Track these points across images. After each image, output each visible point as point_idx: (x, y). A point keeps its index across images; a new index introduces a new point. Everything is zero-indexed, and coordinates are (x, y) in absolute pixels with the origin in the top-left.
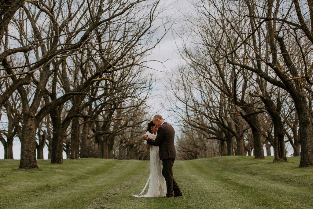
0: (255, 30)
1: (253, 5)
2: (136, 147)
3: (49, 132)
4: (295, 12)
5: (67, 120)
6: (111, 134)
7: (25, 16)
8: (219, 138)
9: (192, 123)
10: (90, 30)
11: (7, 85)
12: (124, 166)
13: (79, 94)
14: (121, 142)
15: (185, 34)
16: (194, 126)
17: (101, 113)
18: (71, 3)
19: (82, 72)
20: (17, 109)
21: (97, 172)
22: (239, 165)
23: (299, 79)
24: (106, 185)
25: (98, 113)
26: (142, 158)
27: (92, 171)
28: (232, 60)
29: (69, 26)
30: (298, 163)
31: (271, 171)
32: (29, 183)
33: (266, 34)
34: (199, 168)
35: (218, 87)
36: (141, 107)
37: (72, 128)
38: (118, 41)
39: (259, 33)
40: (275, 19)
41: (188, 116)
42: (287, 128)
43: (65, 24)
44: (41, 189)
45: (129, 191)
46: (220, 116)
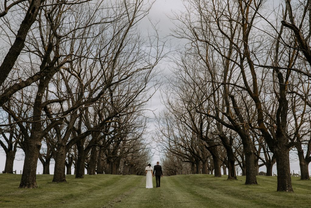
0: (216, 91)
1: (214, 74)
2: (135, 166)
3: (75, 155)
4: (242, 79)
5: (88, 148)
6: (118, 157)
7: (61, 77)
8: (191, 161)
9: (172, 150)
10: (105, 89)
11: (47, 123)
12: (125, 180)
13: (96, 131)
14: (125, 163)
15: (169, 92)
16: (175, 153)
17: (112, 143)
18: (93, 69)
19: (99, 116)
20: (54, 139)
21: (107, 184)
22: (203, 181)
23: (244, 124)
24: (112, 195)
25: (110, 143)
26: (139, 173)
27: (103, 184)
28: (200, 110)
29: (91, 85)
30: (244, 181)
31: (225, 186)
32: (59, 193)
33: (223, 93)
34: (176, 182)
35: (190, 128)
36: (139, 139)
37: (91, 153)
38: (124, 96)
39: (218, 93)
40: (229, 84)
41: (170, 146)
42: (238, 156)
43: (88, 84)
44: (67, 197)
45: (127, 200)
46: (191, 147)
